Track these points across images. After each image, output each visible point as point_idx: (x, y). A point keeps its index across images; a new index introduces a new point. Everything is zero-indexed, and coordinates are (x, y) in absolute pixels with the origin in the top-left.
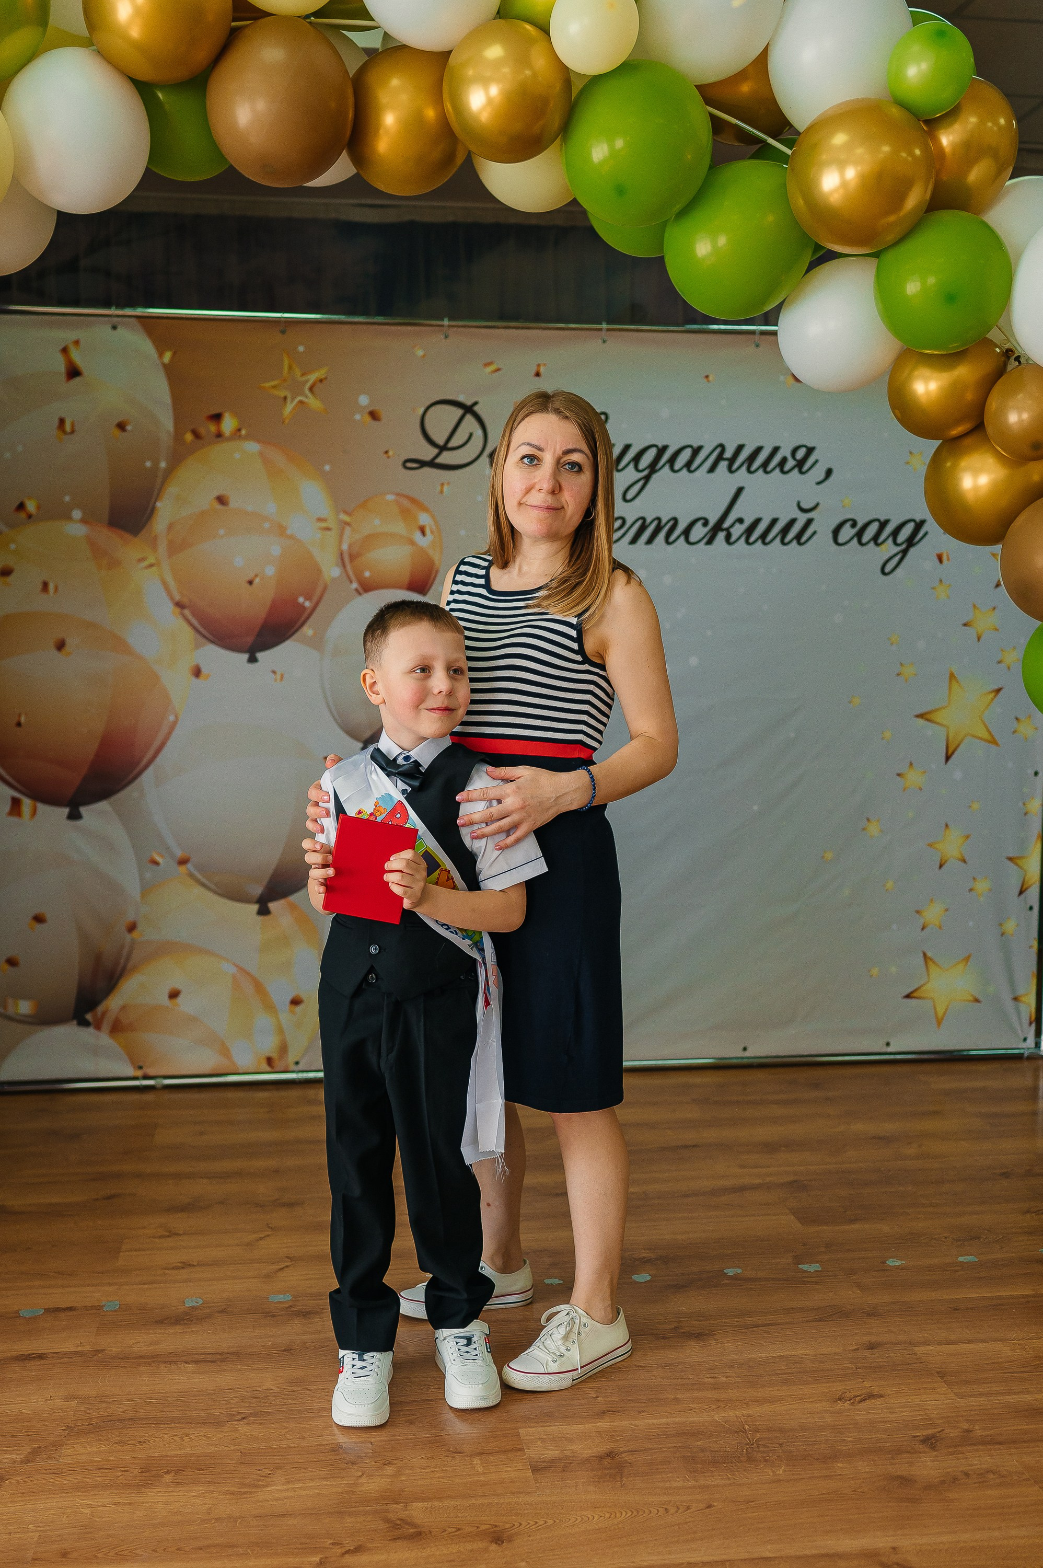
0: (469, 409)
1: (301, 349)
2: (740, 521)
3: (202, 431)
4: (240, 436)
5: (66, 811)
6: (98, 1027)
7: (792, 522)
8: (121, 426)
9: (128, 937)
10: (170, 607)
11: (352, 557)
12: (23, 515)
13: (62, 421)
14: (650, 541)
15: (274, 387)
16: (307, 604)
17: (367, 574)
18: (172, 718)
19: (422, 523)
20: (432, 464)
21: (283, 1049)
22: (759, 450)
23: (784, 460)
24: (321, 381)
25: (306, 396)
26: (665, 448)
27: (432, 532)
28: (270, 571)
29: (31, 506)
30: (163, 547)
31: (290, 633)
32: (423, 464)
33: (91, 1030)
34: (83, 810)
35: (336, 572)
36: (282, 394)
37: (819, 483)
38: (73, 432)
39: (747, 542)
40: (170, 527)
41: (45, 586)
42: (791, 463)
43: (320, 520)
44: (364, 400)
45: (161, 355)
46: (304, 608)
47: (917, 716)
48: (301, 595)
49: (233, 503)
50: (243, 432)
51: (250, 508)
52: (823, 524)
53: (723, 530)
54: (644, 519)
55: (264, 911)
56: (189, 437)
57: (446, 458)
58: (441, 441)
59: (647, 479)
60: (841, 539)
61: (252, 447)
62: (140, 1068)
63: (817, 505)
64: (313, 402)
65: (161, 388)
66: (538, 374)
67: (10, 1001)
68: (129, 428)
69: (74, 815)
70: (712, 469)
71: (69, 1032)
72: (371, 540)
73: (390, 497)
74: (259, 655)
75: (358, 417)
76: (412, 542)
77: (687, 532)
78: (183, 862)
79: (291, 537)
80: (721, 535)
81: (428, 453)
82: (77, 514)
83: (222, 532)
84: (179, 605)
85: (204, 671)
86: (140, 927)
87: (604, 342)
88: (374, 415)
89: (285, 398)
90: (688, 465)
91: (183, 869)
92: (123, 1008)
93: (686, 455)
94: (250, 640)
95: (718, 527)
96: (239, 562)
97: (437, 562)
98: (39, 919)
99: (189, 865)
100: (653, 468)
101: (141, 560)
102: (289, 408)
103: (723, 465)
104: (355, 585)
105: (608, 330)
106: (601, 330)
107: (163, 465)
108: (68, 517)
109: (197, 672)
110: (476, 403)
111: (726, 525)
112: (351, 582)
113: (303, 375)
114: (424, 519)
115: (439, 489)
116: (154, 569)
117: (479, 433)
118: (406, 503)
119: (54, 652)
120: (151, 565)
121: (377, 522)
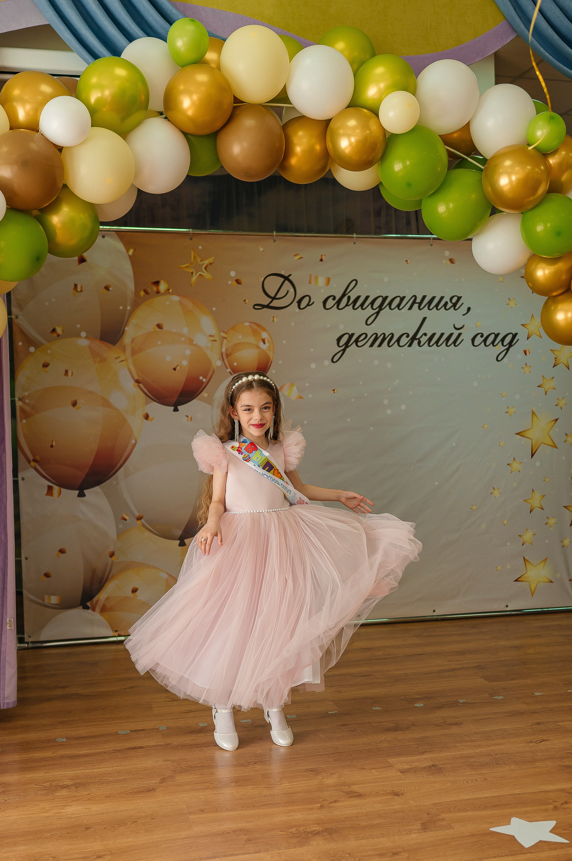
0: (286, 278)
1: (200, 247)
2: (425, 334)
3: (149, 290)
4: (169, 292)
5: (77, 492)
6: (94, 610)
7: (451, 334)
8: (107, 288)
9: (110, 560)
10: (133, 382)
11: (228, 356)
12: (55, 335)
13: (76, 285)
14: (380, 346)
15: (187, 267)
16: (204, 380)
17: (235, 364)
18: (133, 442)
19: (263, 337)
20: (268, 306)
22: (433, 298)
23: (446, 303)
24: (211, 264)
25: (203, 272)
26: (386, 297)
27: (269, 342)
28: (185, 363)
29: (59, 330)
30: (128, 350)
31: (195, 396)
32: (264, 306)
33: (90, 611)
34: (86, 491)
35: (219, 363)
36: (191, 271)
37: (464, 315)
38: (81, 291)
39: (429, 345)
40: (133, 340)
41: (67, 372)
42: (450, 305)
43: (210, 336)
44: (233, 274)
45: (128, 251)
46: (203, 382)
47: (516, 434)
48: (201, 376)
49: (165, 328)
50: (171, 291)
51: (174, 330)
52: (467, 336)
53: (416, 339)
54: (377, 334)
55: (182, 544)
56: (142, 293)
57: (275, 303)
58: (273, 295)
59: (378, 313)
60: (476, 343)
61: (176, 298)
62: (116, 631)
63: (464, 325)
64: (207, 275)
65: (128, 268)
66: (321, 260)
67: (46, 597)
68: (111, 289)
69: (81, 495)
70: (410, 308)
71: (78, 612)
72: (237, 346)
73: (247, 324)
74: (179, 407)
75: (230, 282)
76: (258, 347)
77: (398, 341)
78: (139, 518)
79: (196, 345)
80: (416, 342)
81: (266, 301)
82: (83, 334)
83: (159, 343)
84: (137, 381)
85: (150, 417)
86: (116, 555)
87: (355, 243)
88: (238, 282)
89: (192, 273)
90: (398, 306)
91: (139, 522)
92: (107, 599)
93: (397, 301)
94: (175, 399)
95: (414, 338)
96: (168, 359)
97: (271, 358)
98: (62, 551)
99: (142, 520)
100: (381, 308)
101: (117, 358)
102: (194, 278)
103: (416, 306)
104: (229, 370)
105: (356, 237)
106: (353, 237)
107: (129, 308)
108: (79, 336)
109: (147, 417)
110: (290, 275)
111: (418, 337)
112: (227, 368)
113: (201, 261)
114: (264, 335)
115: (272, 319)
116: (124, 362)
117: (292, 290)
118: (255, 327)
119: (72, 407)
120: (123, 361)
121: (240, 337)
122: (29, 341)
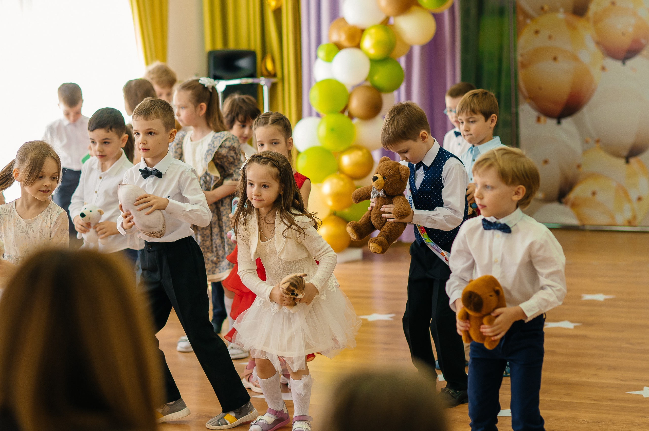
5: (556, 121)
9: (577, 170)
10: (594, 43)
12: (543, 11)
18: (594, 86)
21: (634, 218)
28: (631, 30)
29: (546, 8)
30: (592, 21)
31: (638, 53)
33: (564, 205)
34: (562, 120)
40: (594, 14)
41: (550, 37)
46: (643, 44)
48: (642, 38)
49: (617, 4)
51: (624, 6)
55: (627, 162)
62: (582, 221)
69: (559, 123)
71: (556, 206)
74: (626, 62)
78: (598, 141)
79: (638, 16)
82: (561, 10)
83: (614, 15)
84: (597, 43)
85: (606, 68)
86: (581, 167)
91: (597, 144)
92: (575, 198)
94: (623, 56)
96: (619, 27)
98: (546, 162)
99: (600, 143)
101: (584, 26)
108: (558, 11)
109: (603, 69)
119: (553, 61)
120: (587, 29)
122: (527, 16)
